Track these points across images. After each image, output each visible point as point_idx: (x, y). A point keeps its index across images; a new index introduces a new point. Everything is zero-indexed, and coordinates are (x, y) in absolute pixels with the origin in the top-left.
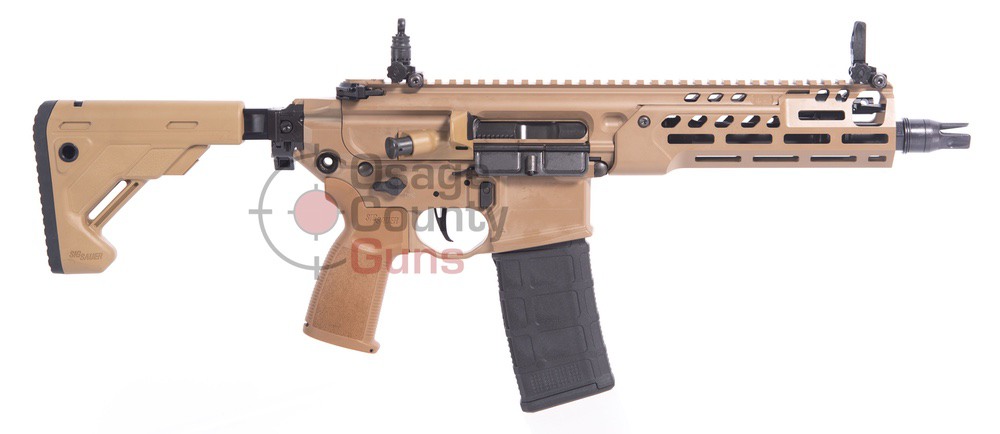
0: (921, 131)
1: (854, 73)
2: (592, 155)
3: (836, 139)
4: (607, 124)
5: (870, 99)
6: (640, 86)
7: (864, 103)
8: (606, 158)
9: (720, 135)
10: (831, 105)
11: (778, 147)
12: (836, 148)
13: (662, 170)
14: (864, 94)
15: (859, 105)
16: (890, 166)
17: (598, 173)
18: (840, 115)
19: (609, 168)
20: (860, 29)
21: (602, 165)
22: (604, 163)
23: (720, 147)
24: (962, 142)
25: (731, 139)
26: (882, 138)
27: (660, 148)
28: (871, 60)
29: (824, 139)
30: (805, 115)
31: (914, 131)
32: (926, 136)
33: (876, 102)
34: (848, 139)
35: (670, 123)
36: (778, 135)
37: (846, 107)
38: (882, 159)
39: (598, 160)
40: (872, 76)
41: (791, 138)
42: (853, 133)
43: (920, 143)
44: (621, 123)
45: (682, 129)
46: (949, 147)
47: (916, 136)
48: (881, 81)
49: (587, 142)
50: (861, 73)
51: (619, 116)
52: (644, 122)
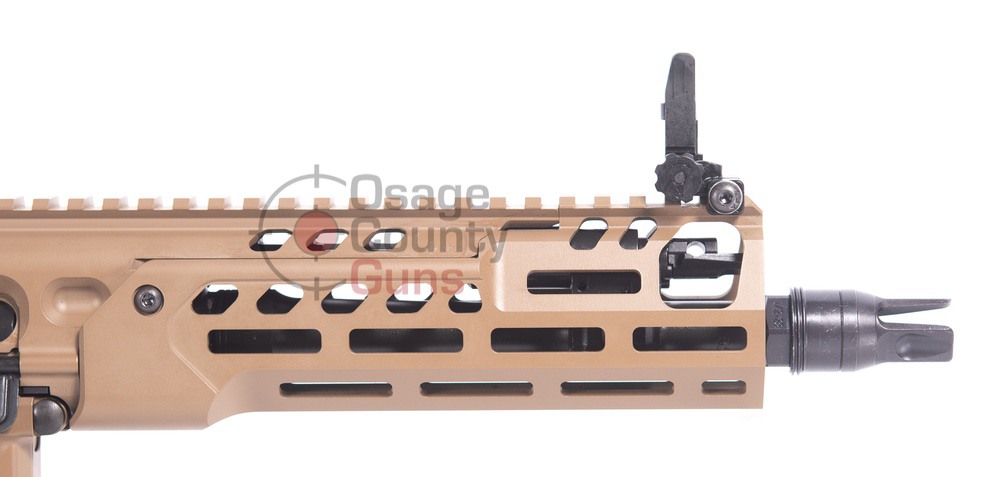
0: (833, 318)
1: (665, 179)
2: (26, 381)
3: (619, 340)
4: (62, 306)
5: (710, 243)
6: (148, 212)
7: (696, 252)
8: (61, 388)
9: (335, 331)
10: (607, 256)
11: (477, 360)
12: (619, 360)
13: (195, 417)
14: (691, 229)
15: (681, 256)
16: (757, 403)
17: (44, 425)
18: (627, 282)
19: (71, 414)
20: (682, 70)
21: (55, 406)
22: (58, 400)
23: (336, 360)
24: (933, 345)
25: (362, 340)
26: (732, 338)
27: (189, 364)
28: (709, 148)
29: (591, 339)
30: (541, 282)
31: (814, 318)
32: (843, 333)
33: (726, 250)
34: (647, 339)
35: (210, 303)
36: (476, 331)
37: (645, 262)
38: (738, 388)
39: (43, 394)
40: (708, 185)
41: (506, 339)
42: (664, 325)
43: (829, 347)
44: (96, 303)
45: (243, 316)
46: (899, 357)
47: (818, 331)
48: (728, 196)
49: (15, 350)
50: (679, 178)
51: (92, 287)
52: (148, 301)
